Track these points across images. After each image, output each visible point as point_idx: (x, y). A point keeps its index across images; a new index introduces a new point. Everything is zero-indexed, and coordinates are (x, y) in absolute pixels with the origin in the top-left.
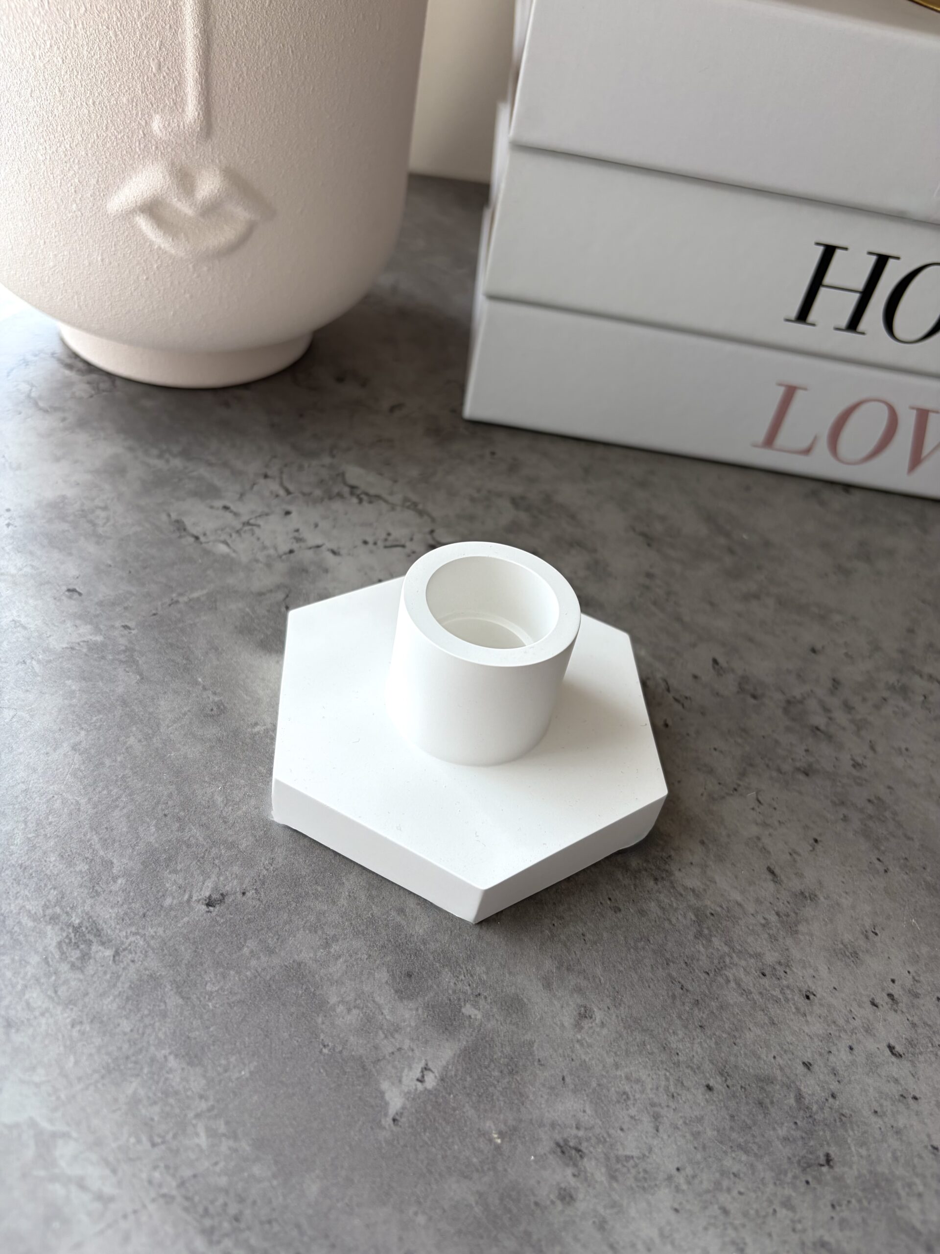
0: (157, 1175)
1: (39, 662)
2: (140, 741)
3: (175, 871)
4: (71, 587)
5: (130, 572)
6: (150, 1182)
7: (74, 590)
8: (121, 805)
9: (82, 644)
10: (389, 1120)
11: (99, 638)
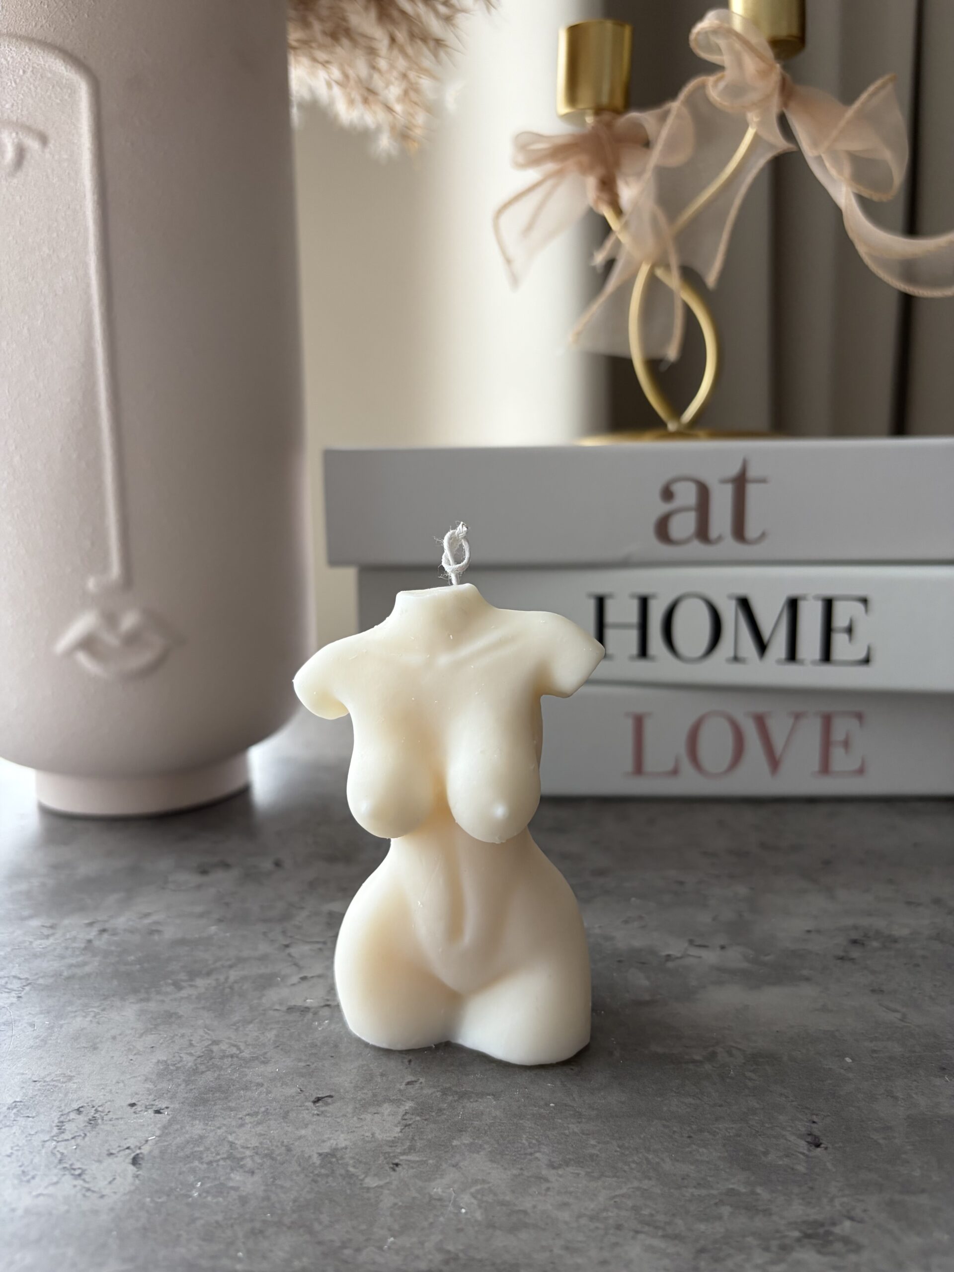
1: (403, 1154)
2: (579, 1123)
3: (766, 1153)
4: (313, 1099)
5: (332, 1057)
7: (318, 1100)
8: (657, 1160)
9: (406, 1117)
11: (408, 1105)
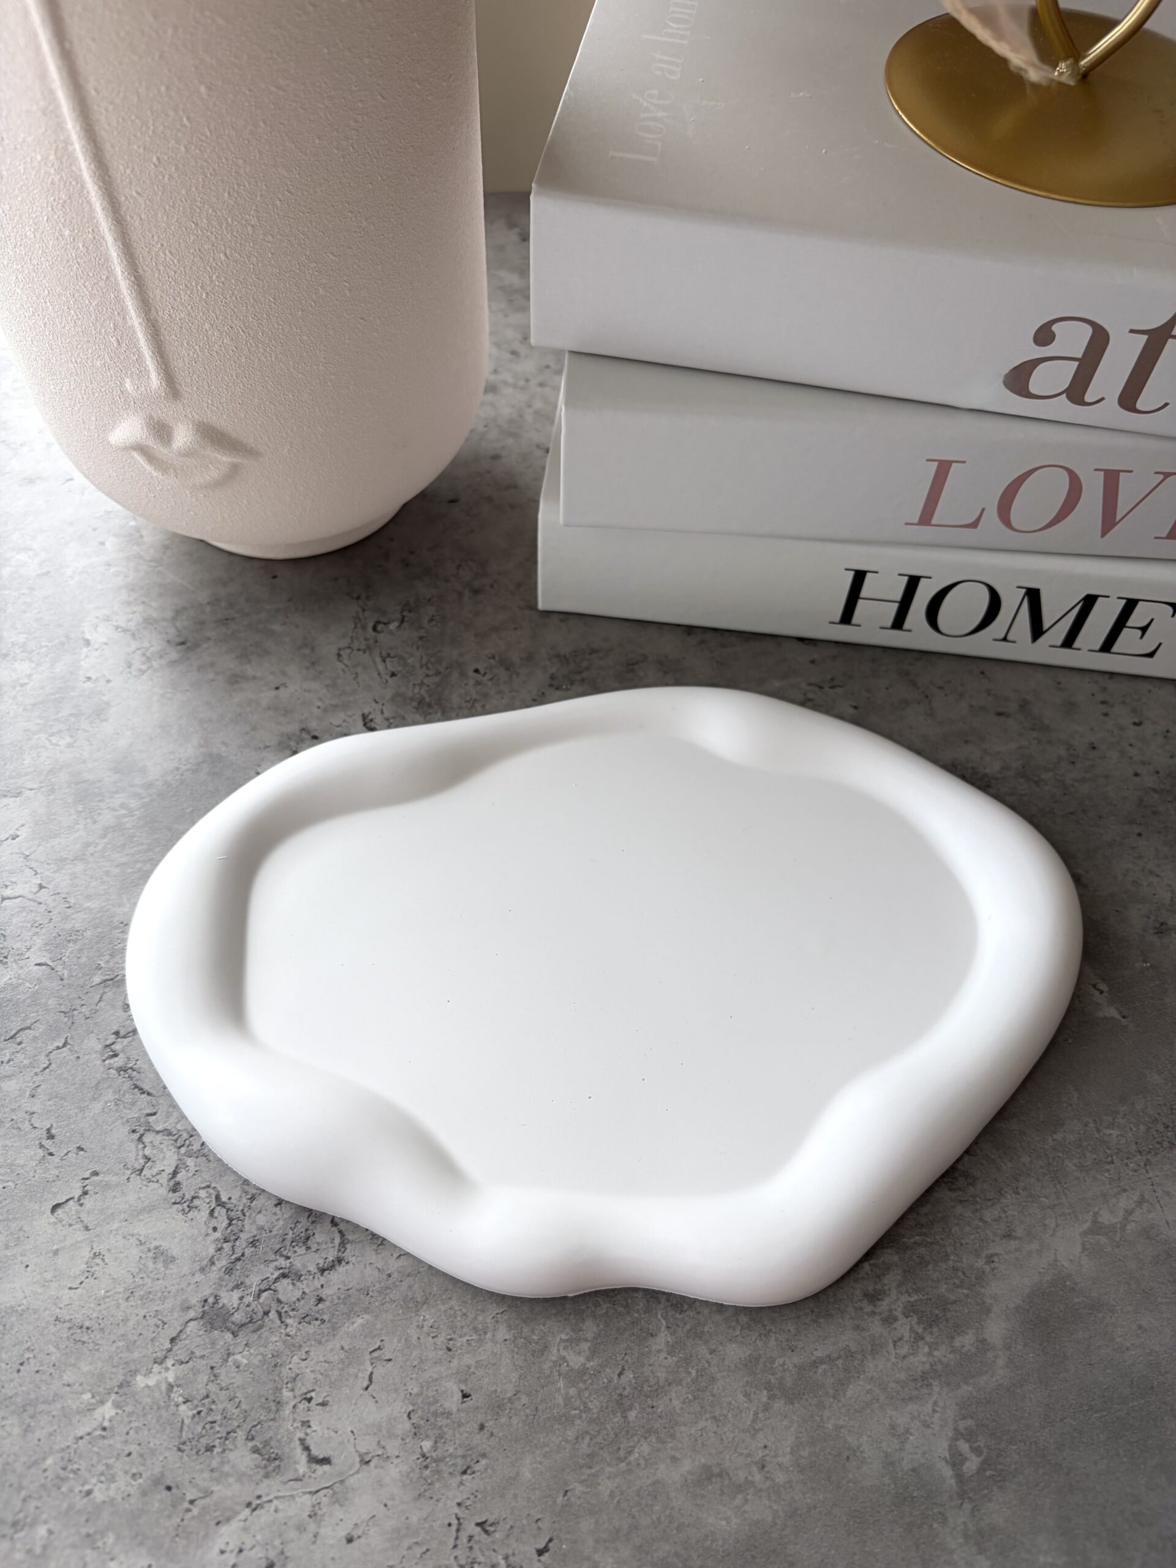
0: (1131, 1165)
6: (1135, 1171)
10: (1123, 1020)
